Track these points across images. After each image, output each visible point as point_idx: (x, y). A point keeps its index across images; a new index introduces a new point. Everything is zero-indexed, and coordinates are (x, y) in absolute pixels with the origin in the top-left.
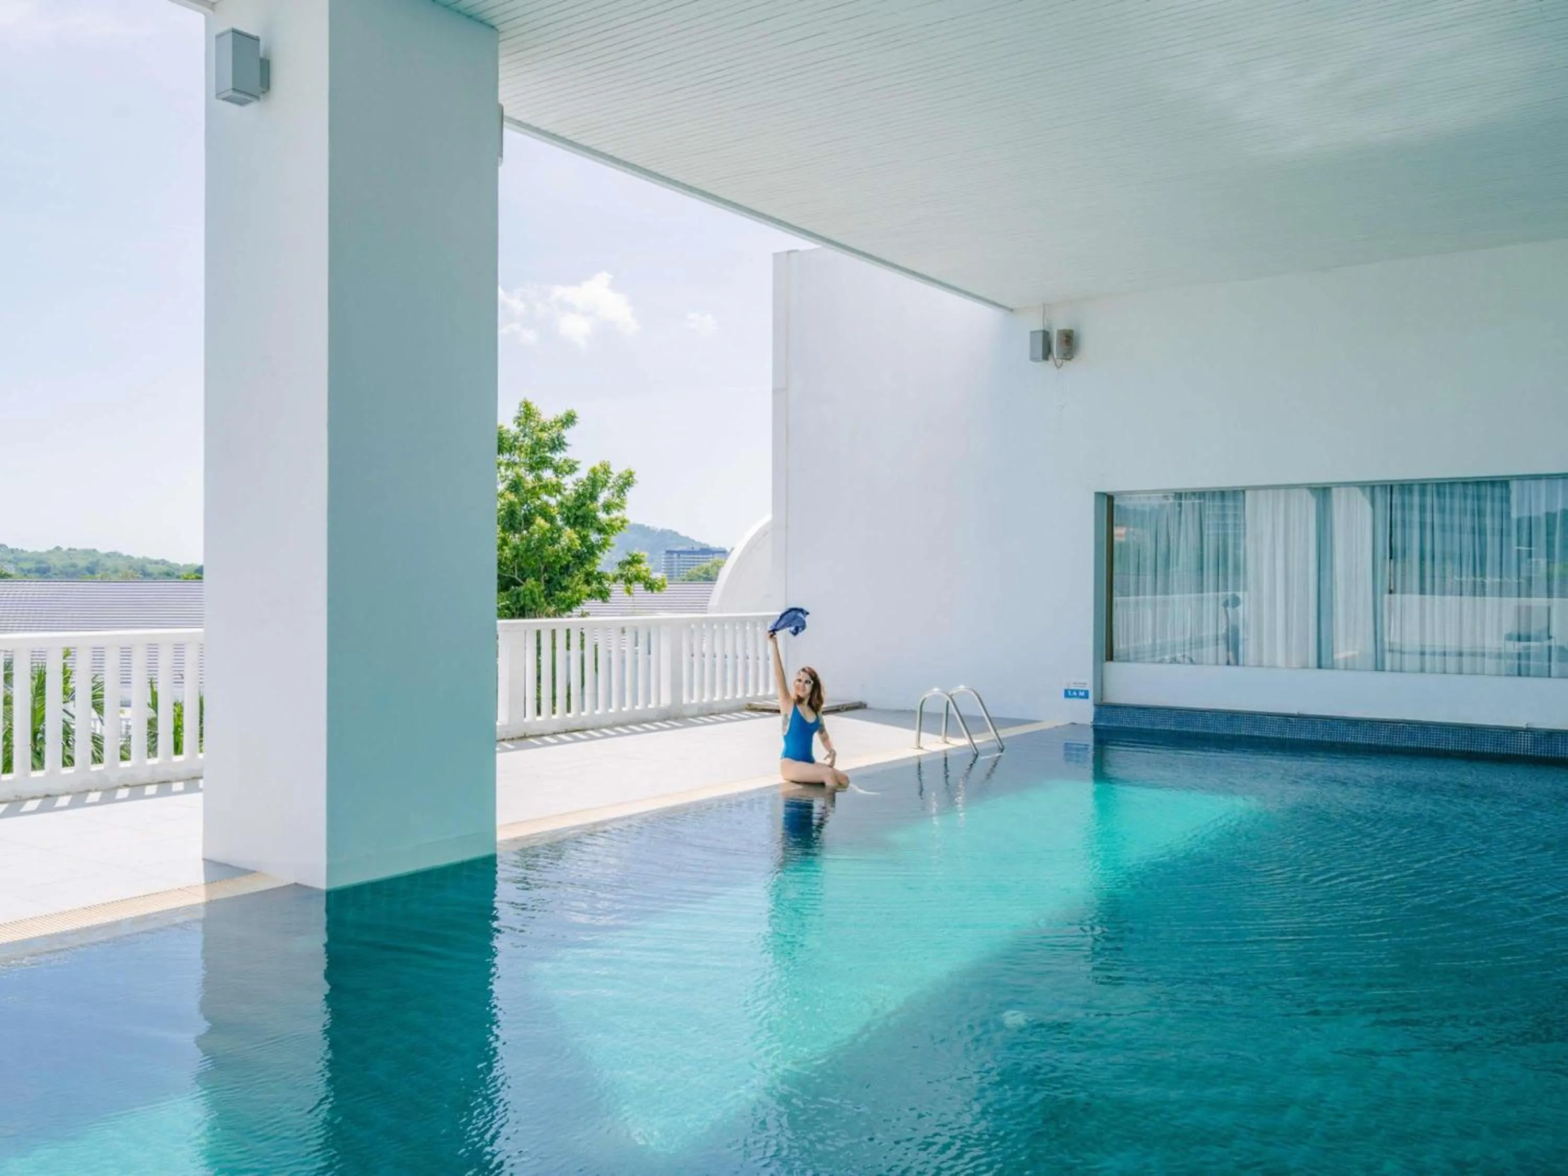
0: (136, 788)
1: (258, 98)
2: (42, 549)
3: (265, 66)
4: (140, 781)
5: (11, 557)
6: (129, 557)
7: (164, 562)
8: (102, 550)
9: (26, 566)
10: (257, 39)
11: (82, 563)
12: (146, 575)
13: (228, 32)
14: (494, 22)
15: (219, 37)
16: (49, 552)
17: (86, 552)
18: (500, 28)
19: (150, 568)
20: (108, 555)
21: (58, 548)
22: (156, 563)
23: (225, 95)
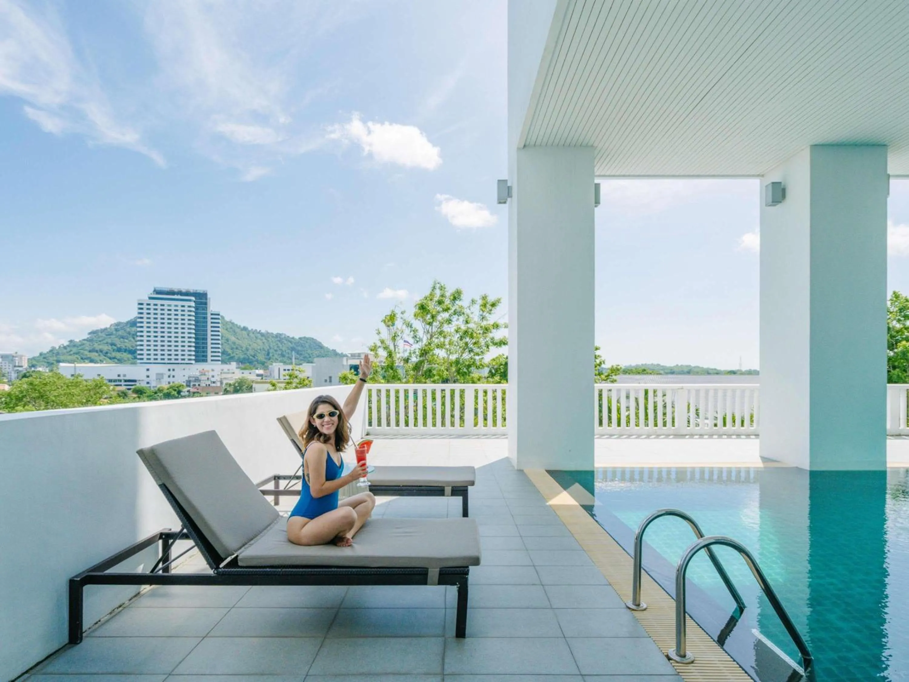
0: (729, 436)
1: (781, 202)
2: (672, 365)
3: (784, 191)
4: (730, 434)
5: (662, 368)
6: (703, 368)
7: (715, 369)
8: (693, 365)
9: (666, 371)
10: (780, 183)
11: (686, 370)
12: (709, 373)
13: (769, 184)
14: (885, 143)
15: (767, 186)
16: (674, 366)
17: (687, 366)
18: (888, 144)
19: (710, 371)
20: (695, 367)
21: (677, 365)
22: (712, 369)
23: (770, 204)
